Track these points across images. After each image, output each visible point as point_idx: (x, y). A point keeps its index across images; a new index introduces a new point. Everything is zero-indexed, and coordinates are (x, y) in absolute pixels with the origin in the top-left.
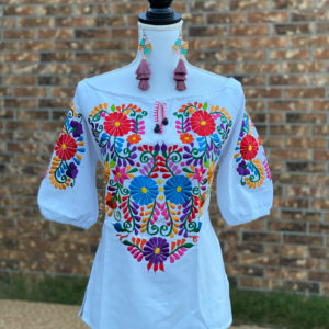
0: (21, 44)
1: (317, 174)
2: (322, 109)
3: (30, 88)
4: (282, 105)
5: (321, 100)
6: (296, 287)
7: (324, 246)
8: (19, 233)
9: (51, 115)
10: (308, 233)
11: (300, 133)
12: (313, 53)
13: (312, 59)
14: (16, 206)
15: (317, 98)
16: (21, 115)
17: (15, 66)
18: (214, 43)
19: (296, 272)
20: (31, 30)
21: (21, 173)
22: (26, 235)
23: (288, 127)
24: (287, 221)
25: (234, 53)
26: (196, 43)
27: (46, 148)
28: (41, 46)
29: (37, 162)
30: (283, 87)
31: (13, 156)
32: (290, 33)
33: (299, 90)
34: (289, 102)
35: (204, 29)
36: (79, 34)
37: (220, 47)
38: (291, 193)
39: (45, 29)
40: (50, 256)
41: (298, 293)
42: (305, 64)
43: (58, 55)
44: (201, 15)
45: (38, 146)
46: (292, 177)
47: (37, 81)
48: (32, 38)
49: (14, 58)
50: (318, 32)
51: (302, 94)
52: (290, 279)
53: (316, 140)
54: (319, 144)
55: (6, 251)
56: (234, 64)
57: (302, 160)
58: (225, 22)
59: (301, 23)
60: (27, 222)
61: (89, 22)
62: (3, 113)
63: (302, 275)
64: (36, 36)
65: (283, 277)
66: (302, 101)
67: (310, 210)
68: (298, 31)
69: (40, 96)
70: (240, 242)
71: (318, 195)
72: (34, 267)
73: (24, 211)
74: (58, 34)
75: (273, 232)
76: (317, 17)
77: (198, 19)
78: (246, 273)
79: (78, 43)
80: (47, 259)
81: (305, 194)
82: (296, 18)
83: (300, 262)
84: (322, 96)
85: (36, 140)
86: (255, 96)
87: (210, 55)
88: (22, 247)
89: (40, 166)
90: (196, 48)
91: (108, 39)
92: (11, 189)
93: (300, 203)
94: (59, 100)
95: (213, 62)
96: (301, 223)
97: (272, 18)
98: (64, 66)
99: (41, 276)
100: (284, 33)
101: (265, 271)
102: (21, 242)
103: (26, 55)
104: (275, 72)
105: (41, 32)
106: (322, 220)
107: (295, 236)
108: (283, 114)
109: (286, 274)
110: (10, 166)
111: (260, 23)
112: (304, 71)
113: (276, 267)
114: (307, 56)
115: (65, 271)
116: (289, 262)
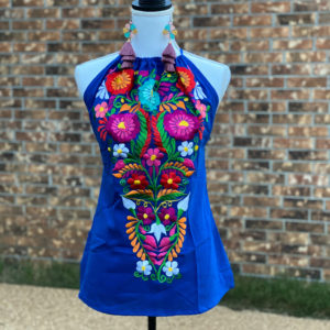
0: (29, 34)
1: (318, 163)
2: (324, 98)
3: (37, 77)
4: (284, 94)
5: (323, 89)
6: (297, 274)
7: (326, 233)
8: (27, 220)
9: (58, 104)
10: (310, 221)
11: (302, 122)
12: (316, 43)
13: (314, 49)
14: (24, 193)
15: (319, 88)
16: (29, 104)
17: (23, 56)
18: (218, 33)
19: (298, 259)
20: (39, 21)
21: (29, 161)
22: (34, 222)
23: (290, 116)
24: (289, 208)
25: (238, 44)
26: (201, 33)
27: (53, 136)
28: (49, 37)
29: (44, 151)
30: (286, 77)
31: (21, 144)
32: (292, 23)
33: (302, 80)
34: (291, 91)
35: (208, 19)
36: (85, 24)
37: (224, 37)
38: (293, 181)
39: (52, 20)
40: (57, 243)
41: (299, 279)
42: (307, 54)
43: (65, 45)
44: (205, 6)
45: (46, 135)
46: (294, 165)
47: (44, 70)
48: (39, 29)
49: (22, 49)
50: (320, 22)
51: (304, 83)
52: (292, 265)
53: (318, 129)
54: (321, 133)
55: (14, 238)
56: (237, 54)
57: (304, 149)
58: (228, 12)
59: (304, 13)
60: (35, 209)
61: (96, 13)
62: (12, 102)
63: (304, 262)
64: (44, 27)
65: (285, 263)
66: (304, 90)
67: (312, 198)
68: (301, 21)
69: (47, 86)
70: (243, 230)
71: (320, 183)
72: (41, 253)
73: (32, 198)
74: (65, 24)
75: (276, 219)
76: (320, 7)
77: (203, 9)
78: (249, 260)
79: (85, 34)
80: (55, 246)
81: (307, 182)
82: (298, 8)
83: (301, 249)
84: (324, 85)
85: (43, 129)
86: (258, 85)
87: (214, 45)
88: (30, 233)
89: (48, 154)
90: (200, 38)
91: (114, 30)
92: (19, 177)
93: (302, 191)
94: (66, 90)
95: (218, 52)
96: (303, 211)
97: (275, 9)
98: (71, 56)
99: (48, 262)
100: (287, 23)
101: (267, 258)
102: (29, 228)
103: (34, 45)
104: (278, 61)
105: (48, 22)
106: (323, 207)
107: (296, 224)
108: (286, 103)
109: (288, 261)
110: (18, 154)
111: (263, 13)
112: (306, 61)
113: (279, 254)
114: (310, 46)
115: (72, 257)
116: (291, 249)
